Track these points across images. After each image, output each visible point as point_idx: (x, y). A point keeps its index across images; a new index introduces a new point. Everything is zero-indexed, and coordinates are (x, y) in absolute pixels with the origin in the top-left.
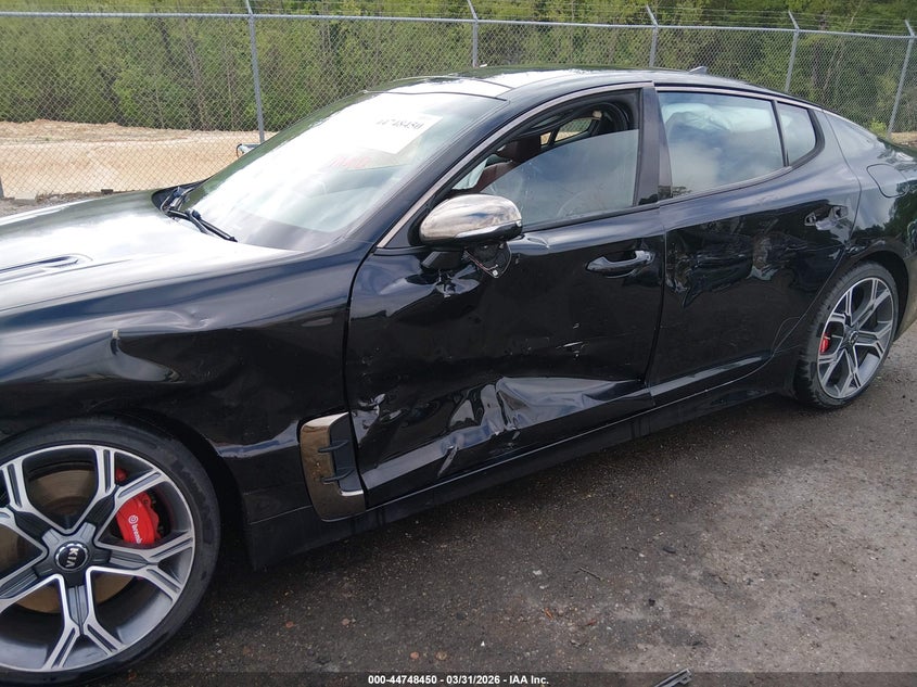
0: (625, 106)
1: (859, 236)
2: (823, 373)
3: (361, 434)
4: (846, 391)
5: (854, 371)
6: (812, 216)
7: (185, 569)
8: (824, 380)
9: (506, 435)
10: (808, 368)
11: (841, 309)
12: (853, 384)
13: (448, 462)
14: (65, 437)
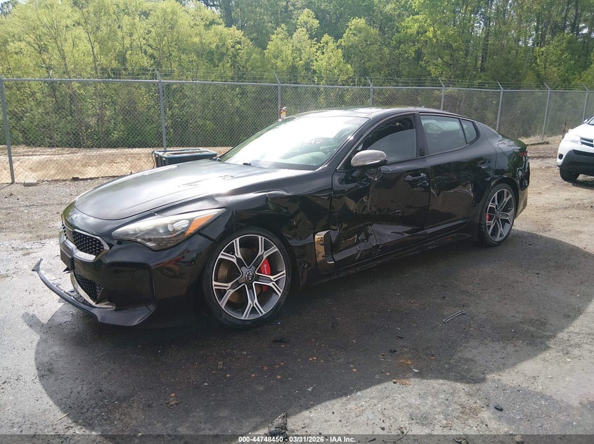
0: (410, 120)
1: (498, 172)
2: (489, 229)
3: (333, 240)
4: (498, 239)
5: (501, 229)
6: (479, 163)
7: (283, 284)
8: (490, 233)
9: (377, 246)
10: (483, 226)
11: (493, 201)
12: (501, 235)
13: (358, 256)
14: (253, 232)
